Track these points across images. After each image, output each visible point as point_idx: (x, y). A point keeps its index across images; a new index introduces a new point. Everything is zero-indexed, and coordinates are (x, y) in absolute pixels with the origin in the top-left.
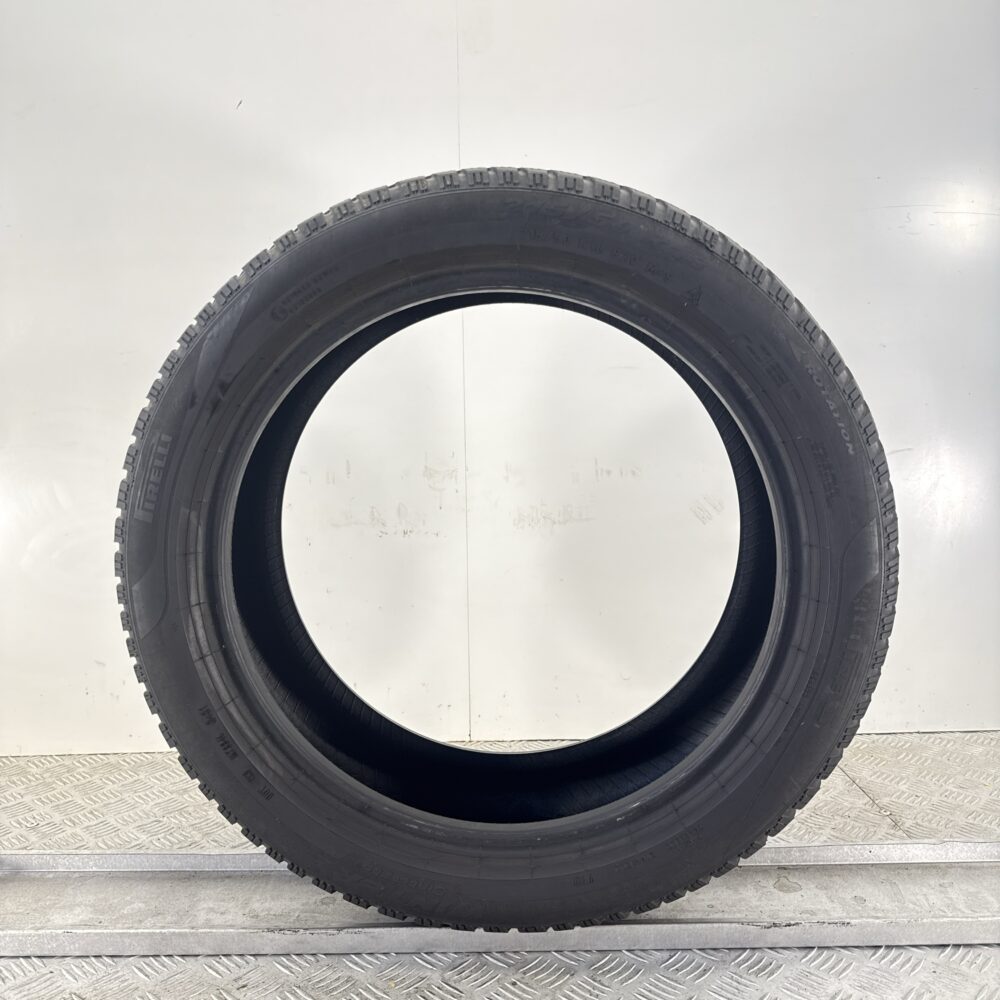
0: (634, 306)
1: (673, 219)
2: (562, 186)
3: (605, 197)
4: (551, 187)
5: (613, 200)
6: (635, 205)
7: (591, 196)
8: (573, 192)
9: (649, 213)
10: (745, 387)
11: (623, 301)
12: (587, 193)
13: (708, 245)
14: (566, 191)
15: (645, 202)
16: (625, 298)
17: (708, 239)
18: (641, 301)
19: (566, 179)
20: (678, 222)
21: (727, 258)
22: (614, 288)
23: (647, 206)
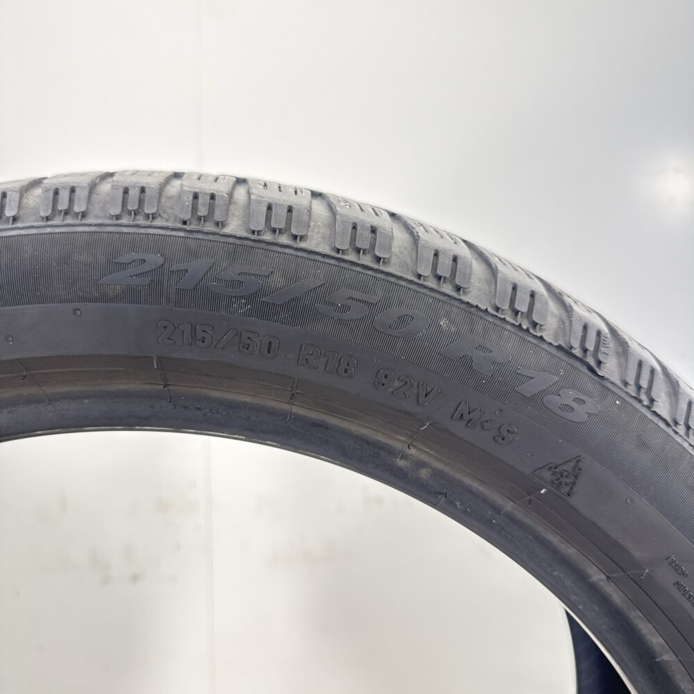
0: (424, 473)
1: (512, 301)
2: (259, 224)
3: (358, 251)
4: (234, 227)
5: (378, 259)
6: (426, 271)
7: (326, 249)
8: (284, 239)
9: (458, 289)
10: (655, 640)
11: (401, 463)
12: (317, 242)
13: (592, 362)
14: (268, 237)
15: (449, 262)
16: (404, 457)
17: (590, 346)
18: (439, 466)
19: (270, 208)
20: (523, 308)
21: (632, 390)
22: (380, 438)
23: (454, 271)
